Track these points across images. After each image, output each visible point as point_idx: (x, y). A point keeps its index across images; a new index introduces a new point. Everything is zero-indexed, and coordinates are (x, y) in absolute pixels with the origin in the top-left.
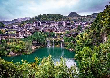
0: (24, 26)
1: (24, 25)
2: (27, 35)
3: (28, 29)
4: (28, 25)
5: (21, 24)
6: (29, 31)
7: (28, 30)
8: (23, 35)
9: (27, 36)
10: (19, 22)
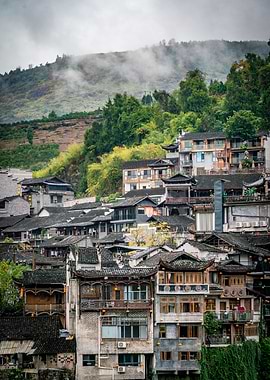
0: (144, 180)
1: (136, 163)
2: (184, 330)
3: (205, 223)
4: (208, 160)
5: (98, 146)
6: (224, 273)
7: (211, 241)
8: (132, 331)
9: (196, 345)
10: (56, 122)
